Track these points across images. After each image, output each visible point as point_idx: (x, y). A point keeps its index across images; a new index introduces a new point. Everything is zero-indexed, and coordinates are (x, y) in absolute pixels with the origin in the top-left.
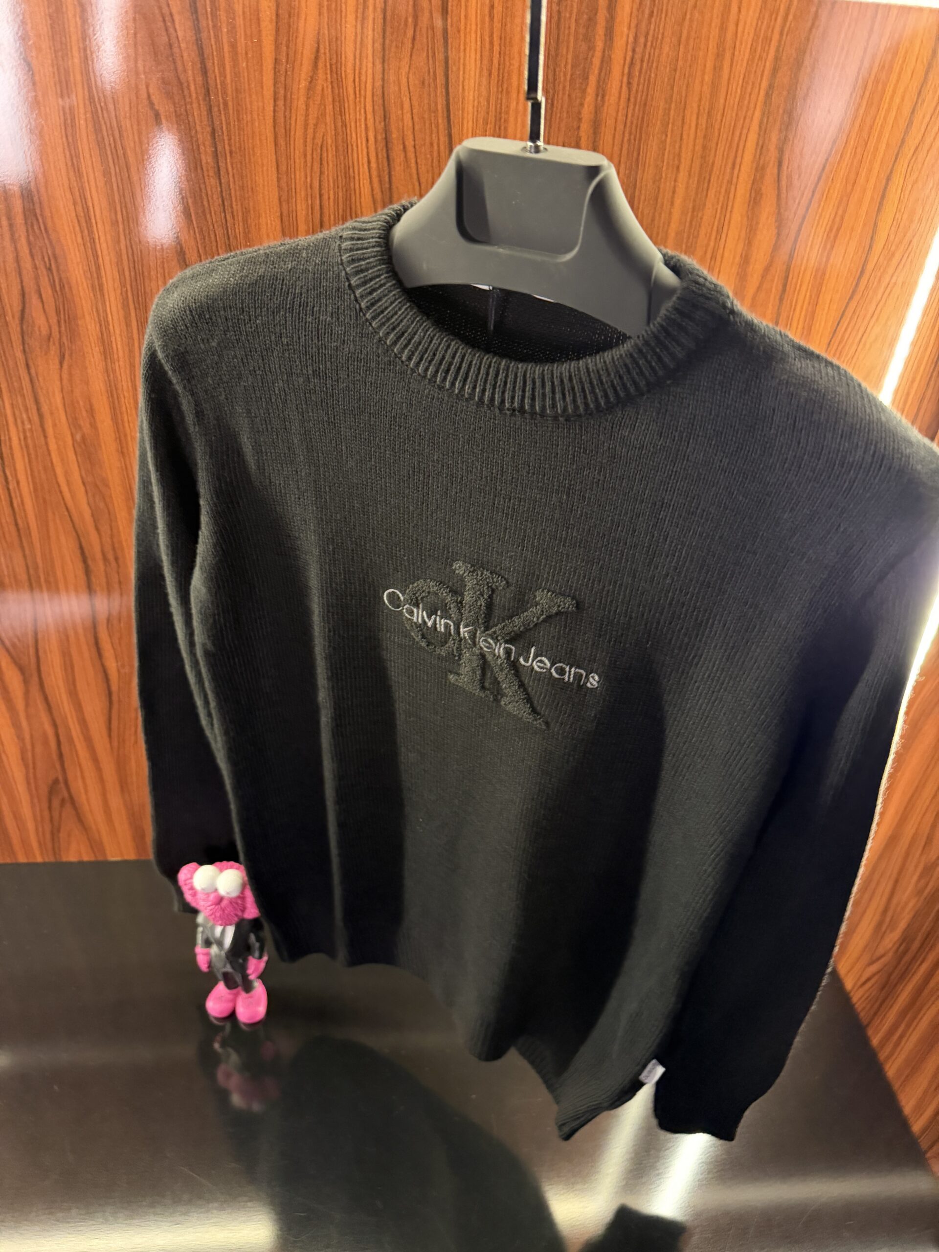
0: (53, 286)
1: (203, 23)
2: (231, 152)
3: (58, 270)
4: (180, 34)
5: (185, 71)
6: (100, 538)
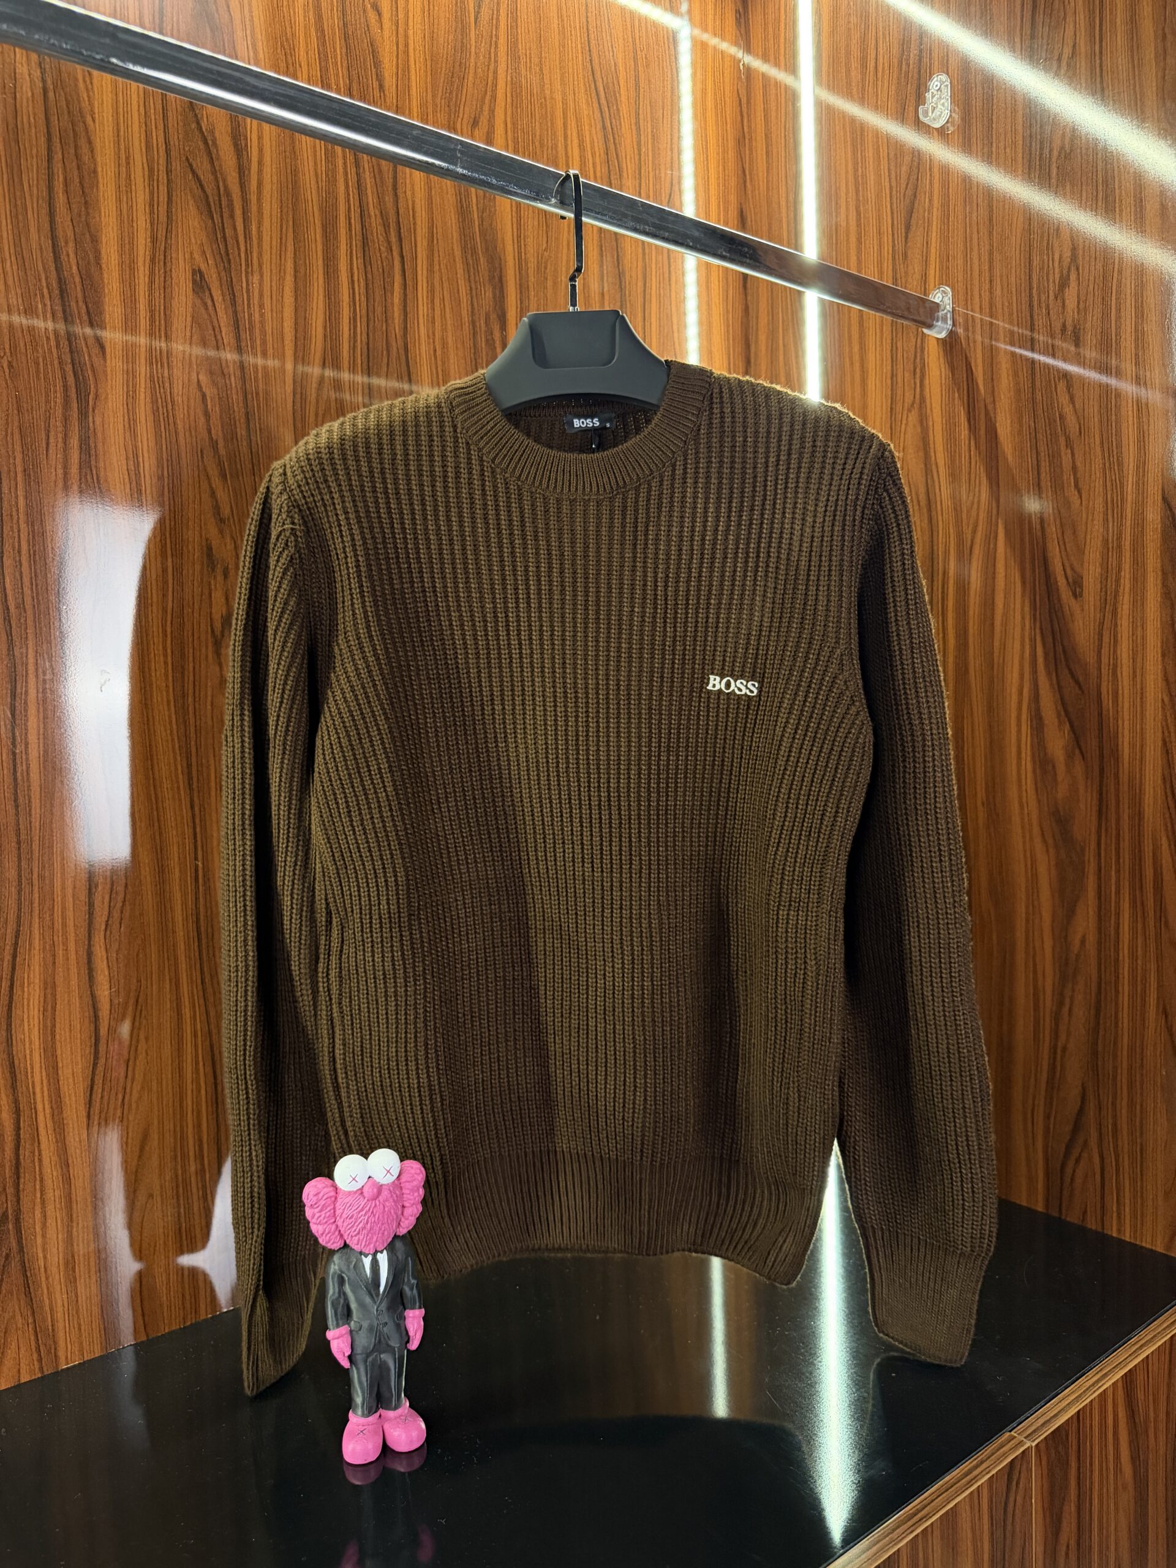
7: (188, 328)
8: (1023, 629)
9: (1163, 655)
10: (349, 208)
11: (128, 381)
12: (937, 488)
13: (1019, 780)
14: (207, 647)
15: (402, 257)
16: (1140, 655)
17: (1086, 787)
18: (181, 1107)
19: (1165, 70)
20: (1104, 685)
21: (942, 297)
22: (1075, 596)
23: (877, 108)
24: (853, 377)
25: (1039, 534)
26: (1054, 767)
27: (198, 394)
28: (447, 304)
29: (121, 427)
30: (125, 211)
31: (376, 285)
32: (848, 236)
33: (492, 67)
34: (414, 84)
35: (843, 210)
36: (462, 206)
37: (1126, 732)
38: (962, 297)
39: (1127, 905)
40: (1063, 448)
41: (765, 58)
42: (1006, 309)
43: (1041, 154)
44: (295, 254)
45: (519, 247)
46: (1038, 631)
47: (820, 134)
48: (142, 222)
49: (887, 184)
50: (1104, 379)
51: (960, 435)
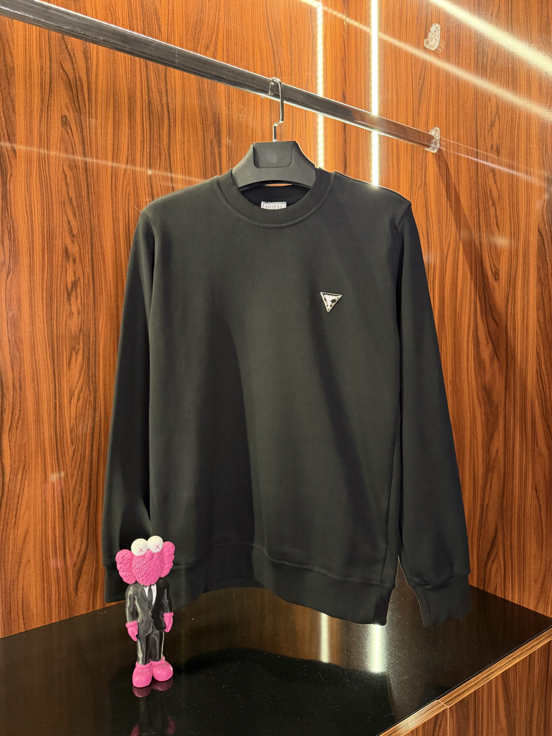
7: (59, 144)
8: (470, 296)
9: (538, 309)
10: (142, 87)
11: (27, 168)
12: (431, 226)
13: (468, 371)
14: (64, 296)
15: (168, 111)
16: (526, 309)
17: (499, 375)
18: (46, 519)
19: (542, 17)
20: (509, 323)
21: (435, 133)
22: (496, 279)
23: (406, 41)
24: (393, 173)
25: (479, 249)
26: (484, 364)
27: (63, 174)
28: (191, 135)
29: (23, 190)
30: (28, 87)
31: (155, 125)
32: (392, 104)
33: (216, 22)
34: (176, 29)
35: (390, 92)
36: (200, 88)
37: (519, 348)
38: (445, 133)
39: (518, 434)
40: (491, 206)
41: (356, 20)
42: (465, 138)
43: (483, 61)
44: (114, 109)
45: (229, 108)
46: (478, 297)
47: (380, 56)
48: (37, 92)
49: (411, 78)
50: (511, 171)
51: (442, 200)
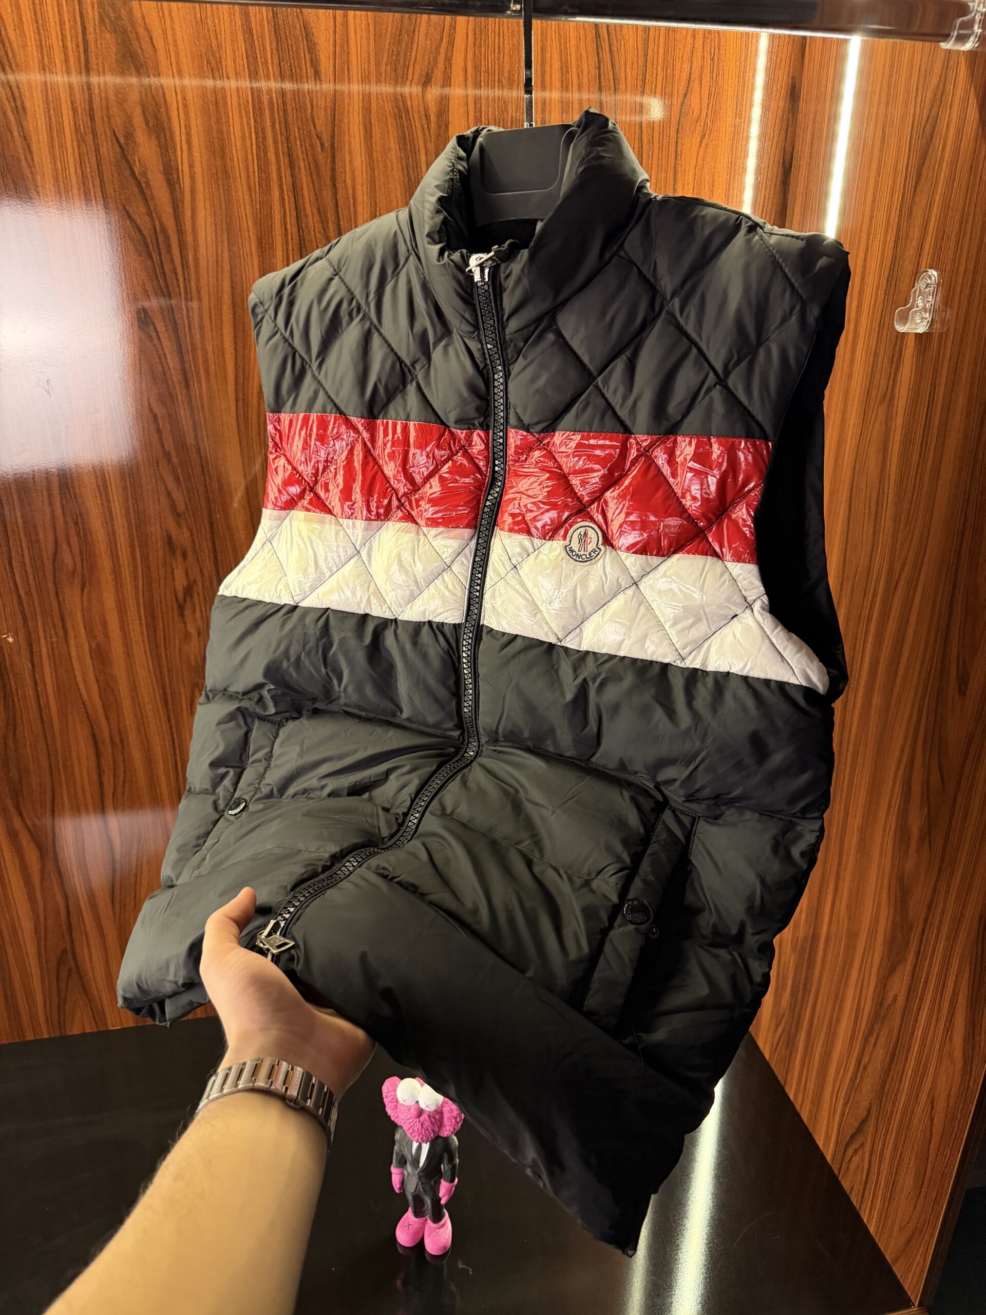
0: (78, 534)
1: (186, 358)
2: (207, 436)
3: (83, 523)
4: (171, 365)
5: (174, 387)
6: (109, 725)
10: (285, 213)
13: (884, 830)
17: (926, 875)
22: (960, 692)
26: (909, 838)
27: (151, 416)
34: (353, 58)
46: (926, 703)
51: (912, 456)
